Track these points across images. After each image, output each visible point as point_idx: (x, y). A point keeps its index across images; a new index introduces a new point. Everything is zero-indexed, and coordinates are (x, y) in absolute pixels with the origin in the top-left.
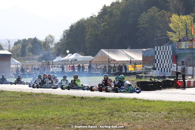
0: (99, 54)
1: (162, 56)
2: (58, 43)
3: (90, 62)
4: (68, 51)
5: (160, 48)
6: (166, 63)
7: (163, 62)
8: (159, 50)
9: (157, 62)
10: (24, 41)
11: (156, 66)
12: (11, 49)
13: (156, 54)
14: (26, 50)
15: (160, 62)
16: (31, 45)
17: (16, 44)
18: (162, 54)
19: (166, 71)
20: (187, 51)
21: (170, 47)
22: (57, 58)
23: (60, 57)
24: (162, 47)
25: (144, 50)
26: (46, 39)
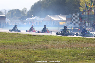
0: (46, 17)
1: (75, 18)
2: (29, 12)
3: (42, 20)
4: (32, 16)
5: (74, 14)
6: (76, 21)
7: (75, 21)
8: (73, 15)
9: (73, 21)
10: (13, 10)
11: (72, 23)
12: (6, 14)
13: (72, 17)
14: (14, 15)
15: (74, 21)
16: (16, 12)
17: (9, 12)
18: (75, 17)
19: (76, 25)
20: (87, 16)
21: (78, 14)
22: (28, 18)
23: (29, 18)
24: (75, 14)
25: (67, 15)
26: (23, 10)
